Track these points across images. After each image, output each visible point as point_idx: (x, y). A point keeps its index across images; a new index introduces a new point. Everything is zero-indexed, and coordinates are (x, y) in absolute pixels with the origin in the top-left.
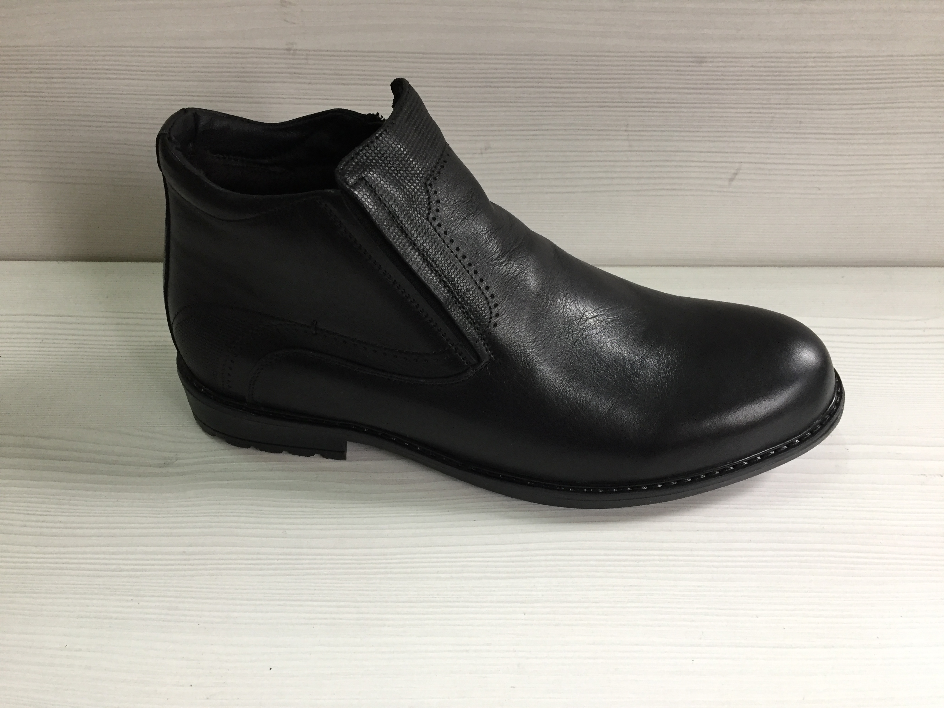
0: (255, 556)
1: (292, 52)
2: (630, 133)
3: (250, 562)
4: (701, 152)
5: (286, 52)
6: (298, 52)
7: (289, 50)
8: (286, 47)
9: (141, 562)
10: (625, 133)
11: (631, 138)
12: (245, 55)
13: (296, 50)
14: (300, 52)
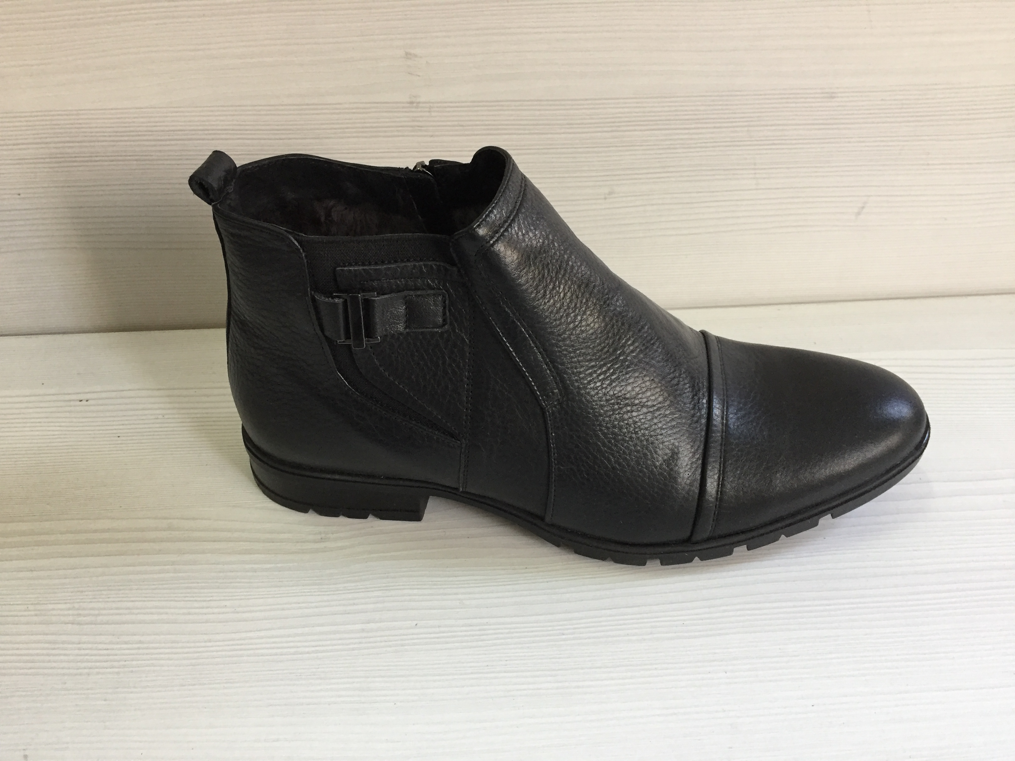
0: (437, 630)
1: (415, 105)
2: (758, 171)
3: (432, 636)
4: (829, 187)
5: (408, 105)
6: (421, 105)
7: (412, 103)
8: (409, 100)
9: (320, 643)
10: (753, 172)
11: (757, 176)
12: (367, 110)
13: (419, 103)
14: (424, 105)
